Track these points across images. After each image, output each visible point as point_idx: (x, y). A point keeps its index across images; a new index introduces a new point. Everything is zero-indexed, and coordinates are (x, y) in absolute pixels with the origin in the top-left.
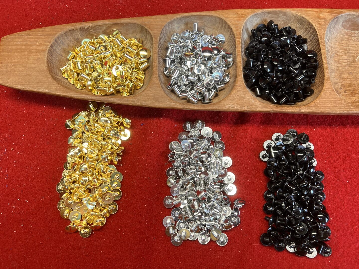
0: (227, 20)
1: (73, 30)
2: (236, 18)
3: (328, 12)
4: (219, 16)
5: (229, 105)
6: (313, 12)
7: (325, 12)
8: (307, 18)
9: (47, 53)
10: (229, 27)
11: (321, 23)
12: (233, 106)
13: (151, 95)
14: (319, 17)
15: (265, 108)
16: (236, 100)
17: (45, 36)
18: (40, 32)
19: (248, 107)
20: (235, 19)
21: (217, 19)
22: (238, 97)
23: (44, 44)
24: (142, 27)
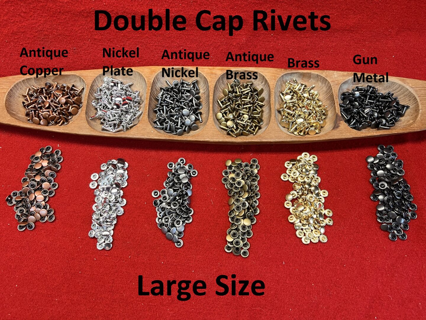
0: (143, 74)
1: (29, 79)
3: (219, 69)
4: (137, 71)
6: (208, 69)
7: (217, 69)
8: (202, 73)
9: (7, 94)
10: (144, 78)
11: (212, 77)
14: (212, 73)
17: (7, 82)
18: (4, 80)
19: (147, 135)
20: (148, 73)
21: (137, 73)
23: (5, 89)
24: (80, 78)
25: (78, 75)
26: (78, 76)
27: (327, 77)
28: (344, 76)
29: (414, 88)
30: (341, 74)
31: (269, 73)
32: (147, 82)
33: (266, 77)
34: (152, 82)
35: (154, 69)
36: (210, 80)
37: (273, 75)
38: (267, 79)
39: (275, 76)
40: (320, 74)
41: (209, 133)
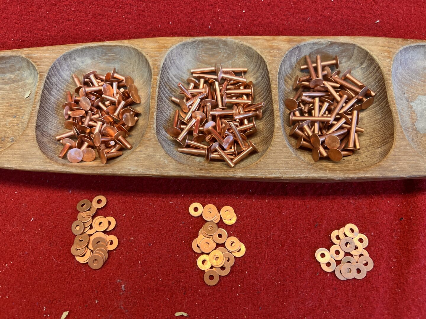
0: (144, 52)
2: (155, 48)
3: (284, 41)
4: (133, 46)
5: (130, 168)
6: (263, 41)
7: (280, 40)
8: (254, 48)
10: (146, 60)
11: (273, 54)
12: (135, 168)
14: (272, 48)
15: (182, 171)
16: (140, 160)
19: (157, 170)
20: (154, 50)
21: (132, 51)
22: (144, 156)
24: (28, 62)
25: (24, 56)
26: (23, 59)
31: (376, 45)
32: (152, 67)
33: (374, 55)
34: (162, 65)
35: (163, 42)
36: (269, 60)
37: (385, 49)
38: (375, 57)
39: (388, 52)
41: (279, 162)
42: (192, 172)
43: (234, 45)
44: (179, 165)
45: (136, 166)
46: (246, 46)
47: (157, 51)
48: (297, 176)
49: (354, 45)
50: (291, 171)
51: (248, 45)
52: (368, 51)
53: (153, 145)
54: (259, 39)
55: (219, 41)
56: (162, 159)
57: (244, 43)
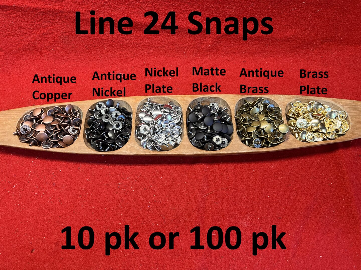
0: (129, 103)
3: (190, 97)
4: (124, 100)
6: (181, 97)
7: (188, 97)
8: (177, 100)
10: (130, 106)
12: (126, 152)
13: (77, 146)
14: (184, 100)
15: (146, 152)
17: (17, 113)
18: (15, 111)
19: (135, 152)
21: (124, 102)
23: (16, 118)
25: (76, 105)
27: (275, 100)
28: (288, 98)
29: (344, 106)
30: (286, 97)
31: (229, 98)
32: (132, 109)
33: (227, 102)
34: (137, 109)
35: (137, 98)
36: (183, 106)
37: (233, 100)
38: (228, 103)
39: (234, 101)
40: (269, 98)
41: (185, 148)
42: (150, 153)
43: (168, 99)
44: (144, 150)
45: (126, 151)
46: (173, 100)
47: (134, 102)
48: (192, 153)
49: (220, 98)
50: (190, 151)
51: (174, 99)
52: (225, 101)
53: (133, 142)
54: (178, 96)
55: (162, 97)
56: (137, 148)
57: (172, 98)
